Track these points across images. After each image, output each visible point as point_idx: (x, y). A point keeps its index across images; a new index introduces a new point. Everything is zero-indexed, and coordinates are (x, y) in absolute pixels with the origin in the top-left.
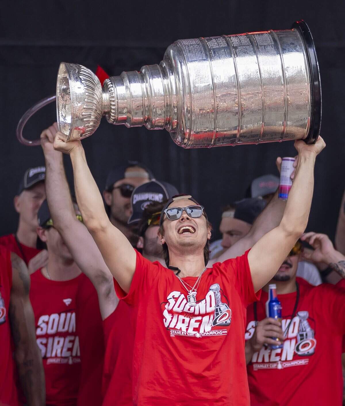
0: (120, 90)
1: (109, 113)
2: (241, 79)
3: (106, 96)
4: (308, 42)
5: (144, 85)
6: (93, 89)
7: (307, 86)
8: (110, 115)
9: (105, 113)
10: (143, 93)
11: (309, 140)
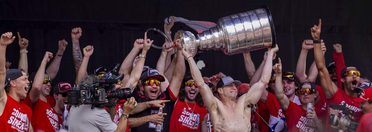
0: (203, 38)
1: (200, 46)
2: (246, 29)
3: (198, 41)
4: (268, 15)
5: (211, 36)
6: (193, 41)
7: (269, 28)
8: (200, 47)
9: (199, 46)
10: (211, 38)
11: (273, 46)
